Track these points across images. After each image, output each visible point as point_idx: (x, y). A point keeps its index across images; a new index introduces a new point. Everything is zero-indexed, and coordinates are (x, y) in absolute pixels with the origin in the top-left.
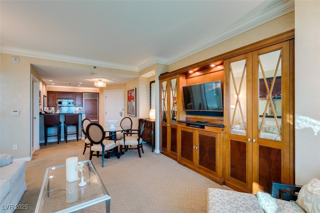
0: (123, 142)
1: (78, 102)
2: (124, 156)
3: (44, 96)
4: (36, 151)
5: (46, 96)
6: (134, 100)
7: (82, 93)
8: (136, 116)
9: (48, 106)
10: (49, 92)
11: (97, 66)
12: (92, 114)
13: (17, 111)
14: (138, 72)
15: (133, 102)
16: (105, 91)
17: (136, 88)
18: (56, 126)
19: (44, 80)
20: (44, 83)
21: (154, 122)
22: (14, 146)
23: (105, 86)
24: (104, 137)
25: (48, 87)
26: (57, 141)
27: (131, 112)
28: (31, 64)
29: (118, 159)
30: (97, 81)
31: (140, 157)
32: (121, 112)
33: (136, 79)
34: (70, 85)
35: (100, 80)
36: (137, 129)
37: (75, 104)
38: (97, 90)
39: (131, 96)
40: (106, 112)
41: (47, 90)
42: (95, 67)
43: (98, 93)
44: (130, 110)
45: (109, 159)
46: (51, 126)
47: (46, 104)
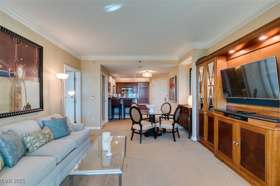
0: (159, 124)
1: (135, 90)
2: (160, 137)
3: (114, 86)
4: (106, 123)
5: (115, 86)
6: (174, 87)
7: (137, 83)
8: (176, 102)
9: (117, 93)
10: (117, 83)
11: (142, 60)
12: (144, 99)
13: (94, 96)
14: (177, 61)
15: (174, 89)
16: (153, 80)
17: (176, 76)
18: (118, 107)
19: (113, 75)
20: (113, 77)
21: (191, 109)
22: (93, 118)
23: (151, 76)
24: (141, 119)
25: (117, 79)
26: (119, 118)
27: (172, 98)
28: (101, 65)
29: (155, 139)
30: (145, 73)
31: (175, 141)
32: (165, 98)
33: (176, 68)
34: (128, 77)
35: (147, 72)
36: (173, 114)
37: (133, 92)
38: (148, 80)
39: (172, 83)
40: (153, 98)
41: (116, 82)
42: (140, 62)
43: (149, 82)
44: (172, 96)
45: (148, 138)
46: (116, 107)
47: (115, 91)
